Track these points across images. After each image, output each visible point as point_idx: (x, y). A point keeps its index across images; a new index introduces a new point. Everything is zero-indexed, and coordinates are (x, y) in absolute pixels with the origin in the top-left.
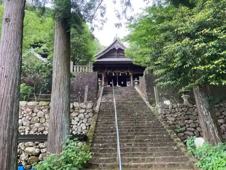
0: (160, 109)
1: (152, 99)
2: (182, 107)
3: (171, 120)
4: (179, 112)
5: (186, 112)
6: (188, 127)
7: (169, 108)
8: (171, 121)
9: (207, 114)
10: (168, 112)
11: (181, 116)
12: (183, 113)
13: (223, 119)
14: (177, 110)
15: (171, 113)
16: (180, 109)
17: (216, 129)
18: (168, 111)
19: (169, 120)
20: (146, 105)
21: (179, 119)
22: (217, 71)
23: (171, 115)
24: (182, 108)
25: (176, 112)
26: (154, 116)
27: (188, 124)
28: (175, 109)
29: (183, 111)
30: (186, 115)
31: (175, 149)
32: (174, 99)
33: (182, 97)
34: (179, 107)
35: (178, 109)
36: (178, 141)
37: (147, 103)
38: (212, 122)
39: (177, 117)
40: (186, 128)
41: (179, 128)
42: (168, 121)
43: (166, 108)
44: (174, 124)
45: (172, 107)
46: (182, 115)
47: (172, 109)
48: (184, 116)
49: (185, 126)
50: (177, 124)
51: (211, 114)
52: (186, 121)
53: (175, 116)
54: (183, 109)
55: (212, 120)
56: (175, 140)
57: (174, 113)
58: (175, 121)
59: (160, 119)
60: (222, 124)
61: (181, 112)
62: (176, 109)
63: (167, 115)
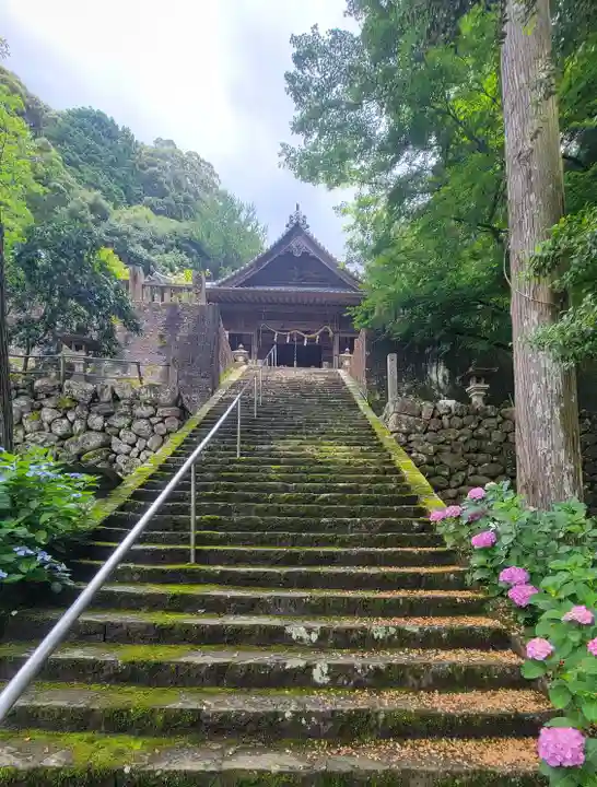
0: (395, 415)
2: (465, 413)
3: (426, 451)
4: (452, 430)
5: (473, 430)
6: (472, 474)
7: (423, 413)
8: (425, 454)
10: (419, 428)
11: (456, 440)
12: (463, 431)
14: (447, 424)
15: (426, 432)
16: (457, 421)
18: (419, 423)
19: (418, 452)
21: (448, 448)
23: (427, 435)
24: (462, 417)
25: (443, 428)
26: (374, 434)
27: (473, 464)
28: (440, 418)
29: (465, 426)
30: (473, 437)
33: (467, 389)
34: (453, 411)
35: (449, 419)
37: (363, 405)
39: (443, 443)
40: (467, 477)
41: (445, 476)
42: (414, 454)
43: (415, 412)
44: (432, 463)
45: (433, 413)
46: (460, 437)
47: (432, 417)
48: (467, 441)
49: (465, 469)
50: (441, 463)
52: (469, 456)
53: (440, 439)
54: (466, 419)
57: (436, 431)
58: (435, 454)
61: (459, 429)
62: (445, 418)
63: (413, 437)
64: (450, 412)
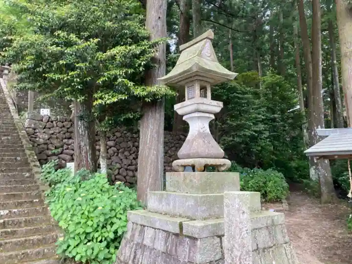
0: (28, 120)
1: (24, 103)
2: (64, 120)
3: (42, 137)
4: (57, 128)
5: (68, 128)
6: (66, 149)
7: (43, 120)
8: (43, 139)
9: (83, 133)
10: (41, 126)
11: (59, 133)
12: (63, 128)
13: (114, 140)
14: (55, 125)
15: (44, 128)
16: (60, 124)
17: (90, 152)
18: (41, 124)
19: (40, 138)
20: (10, 111)
21: (55, 136)
22: (73, 84)
23: (45, 130)
24: (62, 122)
25: (53, 127)
26: (16, 129)
27: (66, 144)
28: (52, 122)
29: (64, 126)
30: (67, 132)
31: (26, 176)
32: (60, 108)
33: (70, 106)
34: (58, 120)
35: (56, 123)
36: (35, 166)
38: (87, 144)
39: (52, 134)
40: (63, 150)
41: (52, 150)
42: (37, 139)
43: (39, 119)
44: (46, 144)
45: (49, 120)
46: (61, 131)
47: (48, 121)
48: (64, 133)
49: (62, 147)
50: (51, 143)
51: (88, 134)
52: (65, 141)
53: (51, 132)
54: (65, 123)
55: (88, 140)
56: (32, 164)
57: (50, 128)
58: (48, 140)
59: (22, 134)
60: (110, 147)
61: (61, 128)
62: (54, 122)
63: (37, 131)
64: (57, 120)
